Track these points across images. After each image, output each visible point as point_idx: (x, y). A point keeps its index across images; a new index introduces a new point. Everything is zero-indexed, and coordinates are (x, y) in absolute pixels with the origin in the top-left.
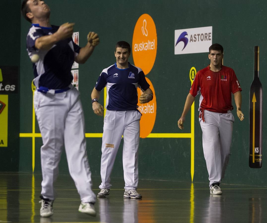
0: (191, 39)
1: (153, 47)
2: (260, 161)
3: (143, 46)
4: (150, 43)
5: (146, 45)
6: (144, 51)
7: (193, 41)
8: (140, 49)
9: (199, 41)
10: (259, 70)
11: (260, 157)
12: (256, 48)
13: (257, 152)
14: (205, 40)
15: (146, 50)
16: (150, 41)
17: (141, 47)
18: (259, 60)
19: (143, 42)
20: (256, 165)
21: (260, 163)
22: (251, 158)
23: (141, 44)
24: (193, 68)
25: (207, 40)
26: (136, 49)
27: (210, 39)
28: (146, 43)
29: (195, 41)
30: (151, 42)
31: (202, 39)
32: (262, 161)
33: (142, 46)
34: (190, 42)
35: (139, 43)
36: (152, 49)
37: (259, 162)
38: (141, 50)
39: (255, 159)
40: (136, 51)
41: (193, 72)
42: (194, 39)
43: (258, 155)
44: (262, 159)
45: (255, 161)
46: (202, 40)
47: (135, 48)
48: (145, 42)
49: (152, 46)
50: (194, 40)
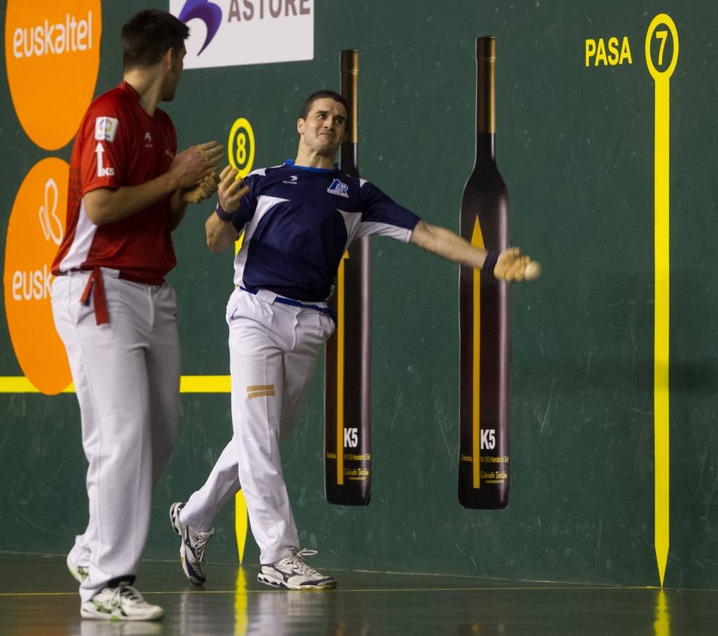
0: (234, 9)
1: (84, 41)
2: (502, 482)
3: (48, 38)
4: (74, 25)
5: (57, 33)
6: (50, 57)
7: (239, 19)
8: (36, 47)
9: (262, 16)
10: (496, 129)
11: (502, 467)
12: (484, 45)
13: (488, 448)
14: (287, 14)
15: (60, 51)
16: (73, 19)
17: (39, 40)
18: (496, 89)
19: (46, 23)
20: (487, 498)
21: (502, 488)
22: (466, 469)
23: (39, 29)
24: (242, 123)
25: (295, 13)
26: (20, 49)
27: (305, 11)
28: (60, 27)
29: (248, 18)
30: (78, 21)
31: (275, 8)
32: (508, 480)
33: (43, 38)
34: (230, 20)
35: (29, 25)
36: (83, 47)
37: (496, 486)
38: (39, 53)
39: (481, 474)
40: (18, 55)
41: (242, 136)
42: (242, 8)
43: (494, 460)
44: (508, 472)
45: (482, 481)
46: (275, 14)
47: (17, 44)
48: (54, 22)
49: (81, 36)
50: (245, 13)
